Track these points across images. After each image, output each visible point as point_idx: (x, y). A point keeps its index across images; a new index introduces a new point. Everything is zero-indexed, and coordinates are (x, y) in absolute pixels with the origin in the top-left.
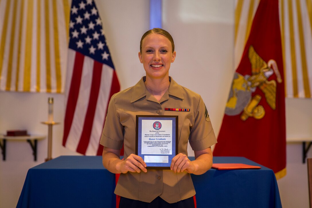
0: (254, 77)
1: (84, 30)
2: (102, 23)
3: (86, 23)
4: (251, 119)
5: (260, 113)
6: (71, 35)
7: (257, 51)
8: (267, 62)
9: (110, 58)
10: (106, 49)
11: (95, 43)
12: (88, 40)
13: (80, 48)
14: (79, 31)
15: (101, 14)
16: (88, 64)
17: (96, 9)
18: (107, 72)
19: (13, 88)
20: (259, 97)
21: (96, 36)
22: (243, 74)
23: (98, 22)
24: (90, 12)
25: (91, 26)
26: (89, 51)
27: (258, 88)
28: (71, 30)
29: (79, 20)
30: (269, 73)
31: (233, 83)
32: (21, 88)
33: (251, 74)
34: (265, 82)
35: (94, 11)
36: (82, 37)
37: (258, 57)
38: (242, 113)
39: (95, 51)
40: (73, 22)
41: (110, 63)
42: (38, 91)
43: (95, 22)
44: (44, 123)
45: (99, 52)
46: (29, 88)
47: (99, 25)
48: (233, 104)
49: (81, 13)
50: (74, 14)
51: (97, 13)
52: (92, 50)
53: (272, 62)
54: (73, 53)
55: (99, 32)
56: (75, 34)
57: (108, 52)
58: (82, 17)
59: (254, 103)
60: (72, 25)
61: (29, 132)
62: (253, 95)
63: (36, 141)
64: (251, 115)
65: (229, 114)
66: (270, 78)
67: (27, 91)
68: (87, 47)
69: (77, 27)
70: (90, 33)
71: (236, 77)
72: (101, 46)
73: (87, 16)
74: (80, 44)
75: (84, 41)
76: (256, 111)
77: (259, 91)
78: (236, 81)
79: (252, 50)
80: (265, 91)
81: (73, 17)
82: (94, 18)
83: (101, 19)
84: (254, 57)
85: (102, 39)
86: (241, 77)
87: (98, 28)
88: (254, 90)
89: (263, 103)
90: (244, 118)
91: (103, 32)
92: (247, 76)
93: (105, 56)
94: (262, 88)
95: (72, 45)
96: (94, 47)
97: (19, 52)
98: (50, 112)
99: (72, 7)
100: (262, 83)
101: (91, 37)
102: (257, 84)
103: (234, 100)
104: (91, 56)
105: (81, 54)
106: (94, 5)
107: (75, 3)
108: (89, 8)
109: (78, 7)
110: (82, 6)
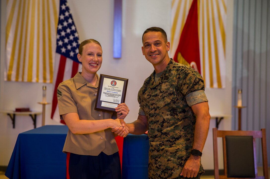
1: (66, 40)
2: (79, 36)
3: (67, 36)
6: (57, 44)
7: (183, 56)
8: (190, 63)
11: (73, 49)
12: (69, 47)
13: (63, 53)
14: (63, 41)
15: (78, 30)
16: (69, 63)
17: (75, 26)
19: (20, 79)
21: (74, 44)
23: (76, 35)
24: (70, 28)
25: (71, 37)
26: (69, 55)
28: (58, 40)
29: (63, 34)
32: (26, 80)
35: (73, 28)
36: (65, 45)
37: (184, 60)
39: (74, 55)
40: (59, 35)
42: (37, 82)
43: (74, 35)
44: (40, 103)
46: (31, 79)
47: (76, 37)
49: (64, 29)
50: (60, 30)
51: (76, 29)
52: (72, 54)
53: (193, 63)
54: (59, 56)
55: (77, 42)
56: (60, 43)
58: (65, 31)
60: (58, 37)
61: (31, 109)
63: (36, 115)
67: (30, 82)
68: (68, 52)
69: (62, 38)
70: (70, 42)
73: (68, 31)
74: (63, 50)
75: (66, 48)
79: (180, 55)
81: (59, 32)
82: (73, 32)
83: (78, 33)
91: (79, 42)
95: (58, 50)
96: (73, 52)
98: (44, 96)
99: (58, 25)
101: (71, 45)
104: (71, 58)
105: (64, 56)
106: (73, 23)
107: (61, 22)
108: (70, 26)
109: (62, 24)
110: (65, 24)
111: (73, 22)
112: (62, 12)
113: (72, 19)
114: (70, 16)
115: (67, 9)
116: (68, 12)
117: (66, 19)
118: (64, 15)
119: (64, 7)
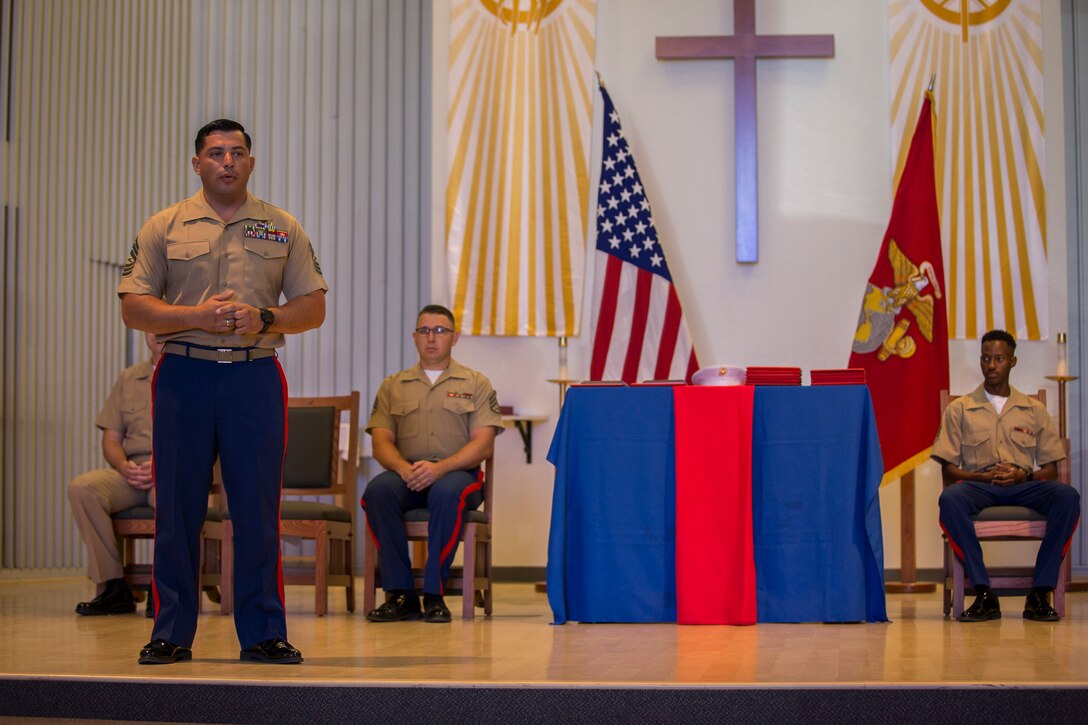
0: (897, 290)
1: (621, 219)
2: (649, 206)
3: (623, 208)
4: (895, 358)
5: (908, 349)
6: (600, 228)
7: (901, 247)
8: (918, 266)
9: (663, 263)
10: (657, 249)
11: (638, 240)
12: (628, 235)
13: (615, 248)
14: (613, 221)
16: (629, 274)
17: (640, 184)
18: (659, 287)
19: (485, 330)
20: (906, 323)
21: (641, 228)
22: (881, 286)
23: (644, 205)
24: (630, 190)
25: (633, 212)
26: (629, 253)
27: (904, 308)
28: (600, 220)
29: (613, 203)
30: (921, 284)
31: (865, 301)
32: (501, 330)
33: (893, 286)
34: (915, 298)
35: (637, 189)
36: (618, 231)
37: (904, 257)
38: (880, 348)
39: (640, 253)
40: (603, 206)
41: (664, 271)
42: (532, 334)
43: (638, 206)
44: (552, 381)
45: (646, 255)
46: (516, 328)
47: (645, 210)
48: (866, 335)
49: (616, 191)
50: (605, 193)
51: (643, 190)
52: (635, 251)
53: (926, 266)
54: (604, 257)
55: (646, 222)
56: (607, 226)
57: (661, 254)
58: (618, 197)
59: (900, 332)
60: (602, 211)
61: (515, 411)
62: (898, 319)
63: (529, 424)
64: (894, 352)
65: (860, 351)
66: (923, 293)
67: (512, 335)
68: (626, 245)
69: (610, 215)
70: (631, 223)
71: (868, 291)
72: (648, 244)
73: (626, 196)
74: (615, 242)
75: (620, 237)
76: (902, 345)
77: (906, 314)
78: (869, 297)
79: (893, 246)
80: (916, 312)
81: (603, 199)
82: (637, 199)
83: (647, 199)
84: (897, 258)
85: (651, 232)
86: (877, 290)
87: (644, 216)
88: (898, 311)
89: (913, 331)
90: (883, 357)
91: (653, 222)
92: (887, 289)
93: (656, 260)
94: (910, 307)
95: (602, 243)
96: (638, 247)
97: (497, 263)
98: (563, 361)
99: (601, 183)
100: (910, 300)
101: (633, 230)
102: (903, 301)
103: (868, 327)
104: (633, 261)
105: (617, 257)
106: (637, 178)
107: (606, 175)
108: (628, 184)
109: (611, 181)
110: (618, 180)
111: (636, 174)
112: (609, 152)
113: (633, 167)
114: (630, 160)
115: (622, 144)
116: (625, 151)
117: (620, 168)
118: (614, 158)
119: (613, 140)
